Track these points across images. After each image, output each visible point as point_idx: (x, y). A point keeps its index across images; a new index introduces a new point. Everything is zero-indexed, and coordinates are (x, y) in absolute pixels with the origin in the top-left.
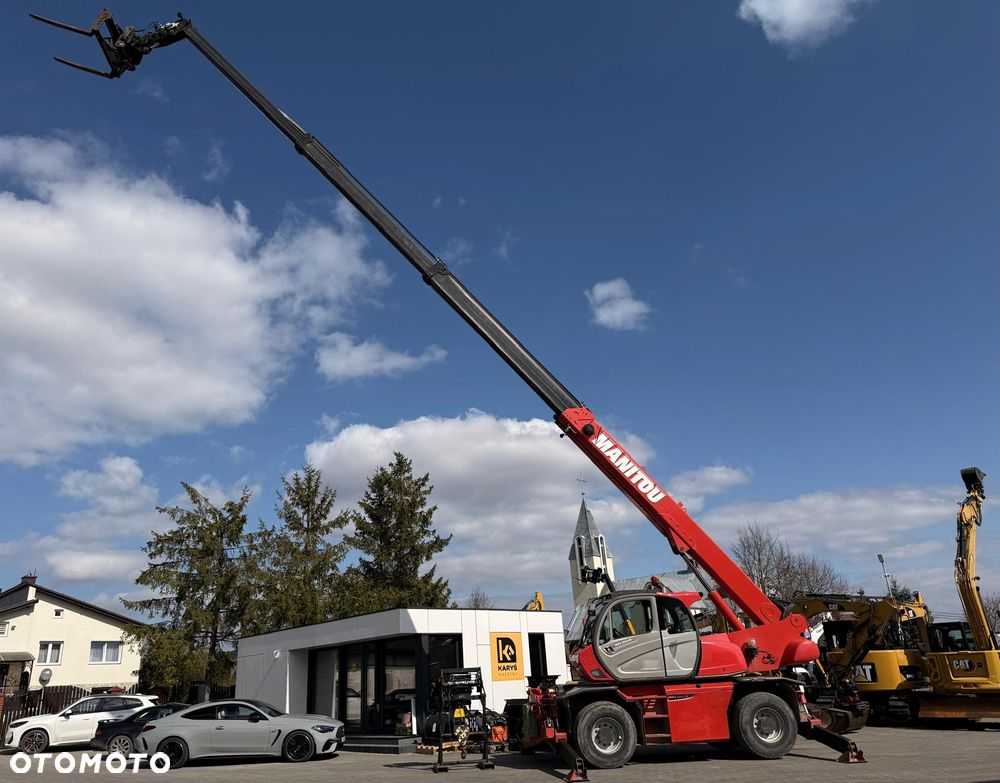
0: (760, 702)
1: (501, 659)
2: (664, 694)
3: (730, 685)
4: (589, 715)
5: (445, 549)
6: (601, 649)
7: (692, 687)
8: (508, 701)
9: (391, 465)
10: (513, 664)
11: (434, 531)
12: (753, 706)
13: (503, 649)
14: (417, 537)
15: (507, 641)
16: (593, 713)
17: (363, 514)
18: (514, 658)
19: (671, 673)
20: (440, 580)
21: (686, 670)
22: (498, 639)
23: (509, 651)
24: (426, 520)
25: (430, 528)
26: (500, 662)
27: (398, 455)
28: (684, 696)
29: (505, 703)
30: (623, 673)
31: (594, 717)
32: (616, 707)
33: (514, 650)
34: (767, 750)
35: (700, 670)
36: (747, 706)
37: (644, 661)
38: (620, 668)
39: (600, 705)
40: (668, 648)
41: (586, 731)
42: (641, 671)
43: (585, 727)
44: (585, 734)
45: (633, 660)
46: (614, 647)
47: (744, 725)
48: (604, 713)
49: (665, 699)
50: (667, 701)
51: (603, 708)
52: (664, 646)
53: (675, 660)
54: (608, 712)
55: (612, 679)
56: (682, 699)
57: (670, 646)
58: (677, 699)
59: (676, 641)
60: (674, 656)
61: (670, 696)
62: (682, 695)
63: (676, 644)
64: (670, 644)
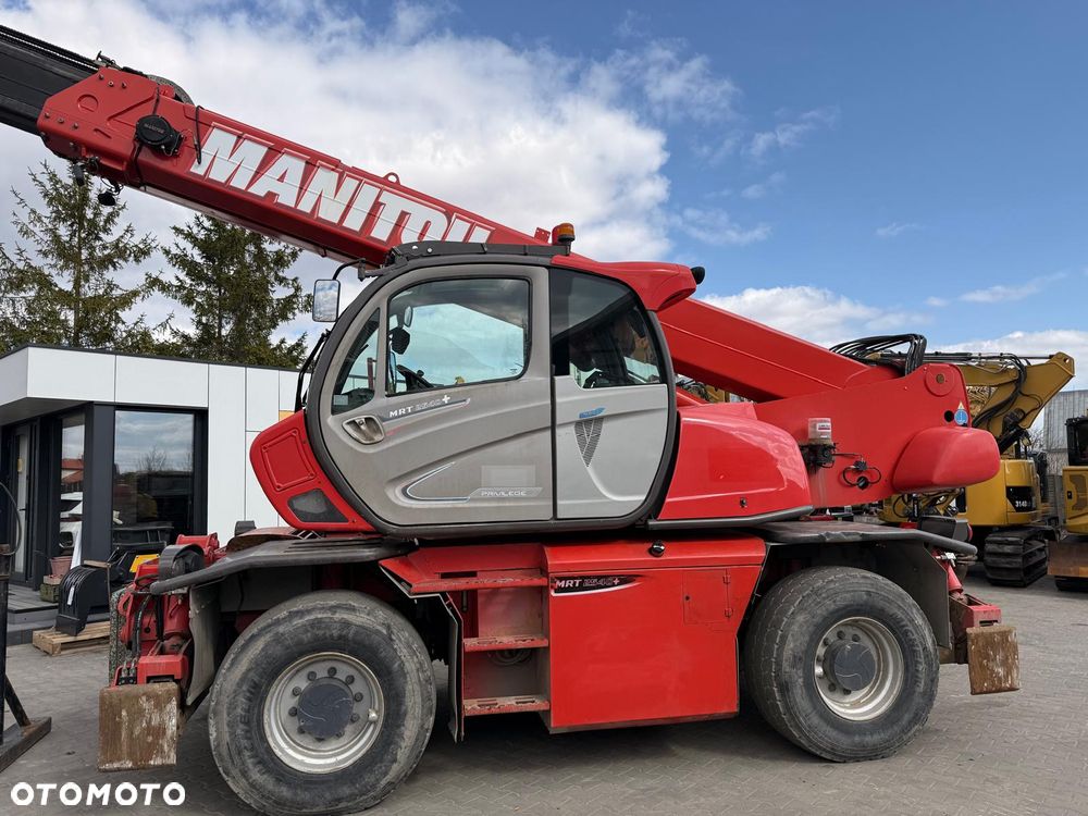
0: (840, 602)
2: (543, 570)
3: (758, 552)
4: (260, 645)
6: (333, 424)
7: (631, 556)
12: (821, 612)
16: (278, 639)
19: (573, 508)
21: (622, 501)
28: (604, 579)
31: (278, 650)
34: (844, 742)
35: (668, 500)
36: (801, 609)
37: (483, 467)
38: (398, 490)
39: (309, 612)
40: (572, 429)
41: (241, 699)
42: (472, 500)
43: (239, 685)
44: (239, 711)
45: (446, 466)
46: (383, 420)
47: (786, 667)
48: (316, 639)
49: (541, 591)
50: (549, 594)
51: (320, 621)
52: (558, 422)
53: (590, 470)
54: (335, 633)
55: (364, 526)
56: (594, 588)
57: (578, 424)
58: (581, 588)
59: (601, 410)
60: (588, 457)
61: (561, 579)
62: (599, 577)
63: (601, 420)
64: (578, 419)
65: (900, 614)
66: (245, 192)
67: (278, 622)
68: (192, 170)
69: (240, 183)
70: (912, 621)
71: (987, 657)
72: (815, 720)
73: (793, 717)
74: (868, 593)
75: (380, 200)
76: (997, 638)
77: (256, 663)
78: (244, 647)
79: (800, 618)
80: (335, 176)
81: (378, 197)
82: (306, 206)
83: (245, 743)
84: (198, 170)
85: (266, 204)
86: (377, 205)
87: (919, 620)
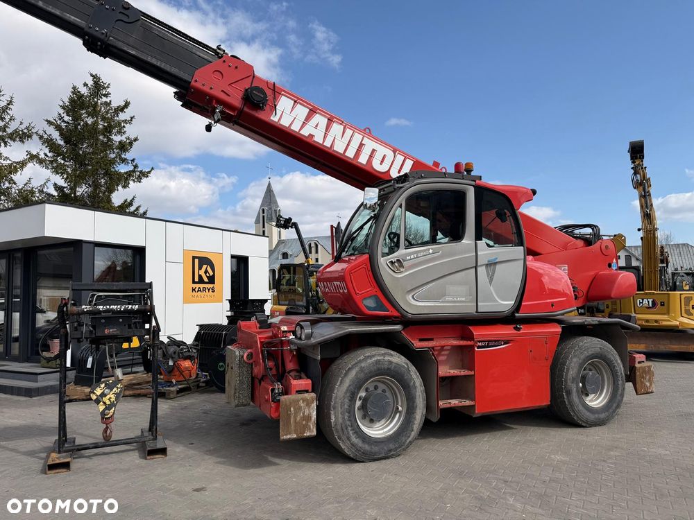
1: (197, 280)
2: (464, 338)
3: (558, 329)
4: (353, 373)
5: (144, 180)
6: (383, 262)
7: (508, 331)
8: (202, 327)
9: (85, 85)
10: (211, 286)
11: (133, 160)
12: (582, 357)
13: (200, 268)
14: (113, 162)
15: (204, 261)
16: (362, 370)
17: (56, 135)
18: (212, 280)
19: (485, 307)
20: (137, 209)
21: (505, 304)
22: (194, 258)
23: (206, 272)
24: (124, 147)
25: (128, 156)
26: (194, 282)
27: (95, 77)
28: (498, 342)
29: (197, 329)
30: (415, 305)
31: (362, 375)
32: (398, 359)
33: (213, 270)
34: (592, 417)
35: (523, 304)
36: (575, 356)
37: (447, 286)
38: (410, 296)
39: (374, 356)
40: (484, 267)
41: (347, 400)
42: (442, 302)
43: (346, 393)
44: (346, 406)
45: (431, 285)
46: (404, 261)
47: (569, 383)
48: (378, 369)
49: (472, 347)
50: (474, 349)
51: (379, 361)
52: (479, 264)
53: (491, 288)
54: (386, 366)
55: (396, 314)
56: (493, 347)
57: (487, 265)
58: (488, 347)
59: (497, 259)
60: (491, 282)
61: (480, 342)
62: (495, 341)
63: (496, 263)
64: (487, 263)
65: (612, 358)
66: (298, 133)
67: (360, 361)
68: (272, 118)
69: (295, 127)
70: (617, 361)
71: (643, 377)
72: (581, 407)
73: (572, 406)
74: (600, 348)
75: (363, 142)
76: (647, 369)
77: (353, 382)
78: (346, 374)
79: (575, 360)
80: (342, 127)
81: (362, 140)
82: (328, 144)
83: (348, 423)
84: (275, 118)
85: (308, 140)
86: (361, 145)
87: (619, 361)
